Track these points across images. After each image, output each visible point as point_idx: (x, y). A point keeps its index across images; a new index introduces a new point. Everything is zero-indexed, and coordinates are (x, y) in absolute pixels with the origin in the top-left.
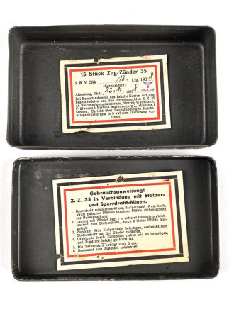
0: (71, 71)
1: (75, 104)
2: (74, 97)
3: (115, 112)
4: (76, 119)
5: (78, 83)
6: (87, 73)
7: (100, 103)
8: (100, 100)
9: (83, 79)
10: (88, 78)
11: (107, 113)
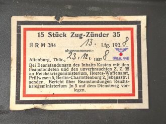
0: (25, 30)
1: (28, 72)
2: (28, 62)
3: (78, 85)
4: (29, 91)
5: (34, 45)
6: (46, 33)
7: (60, 71)
8: (60, 68)
9: (40, 41)
10: (47, 39)
11: (68, 85)
